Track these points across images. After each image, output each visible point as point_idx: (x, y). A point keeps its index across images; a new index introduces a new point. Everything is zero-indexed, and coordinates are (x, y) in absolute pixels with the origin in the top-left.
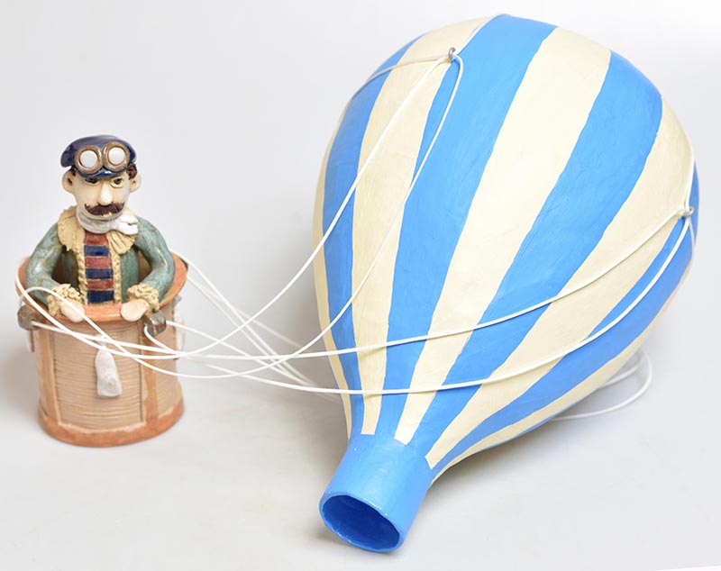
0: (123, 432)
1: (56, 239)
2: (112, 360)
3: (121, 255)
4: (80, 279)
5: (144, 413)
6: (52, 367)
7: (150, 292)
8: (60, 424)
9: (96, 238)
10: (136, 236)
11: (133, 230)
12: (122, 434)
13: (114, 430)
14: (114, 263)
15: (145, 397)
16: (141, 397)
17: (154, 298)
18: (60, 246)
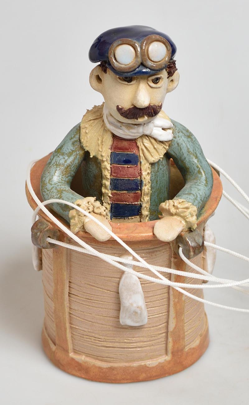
0: (145, 366)
1: (78, 143)
2: (139, 283)
3: (152, 164)
4: (104, 190)
5: (170, 345)
6: (67, 290)
7: (187, 208)
8: (72, 355)
9: (125, 144)
10: (170, 143)
11: (167, 136)
12: (144, 369)
13: (136, 364)
14: (144, 173)
15: (172, 326)
16: (167, 327)
17: (192, 216)
18: (81, 152)
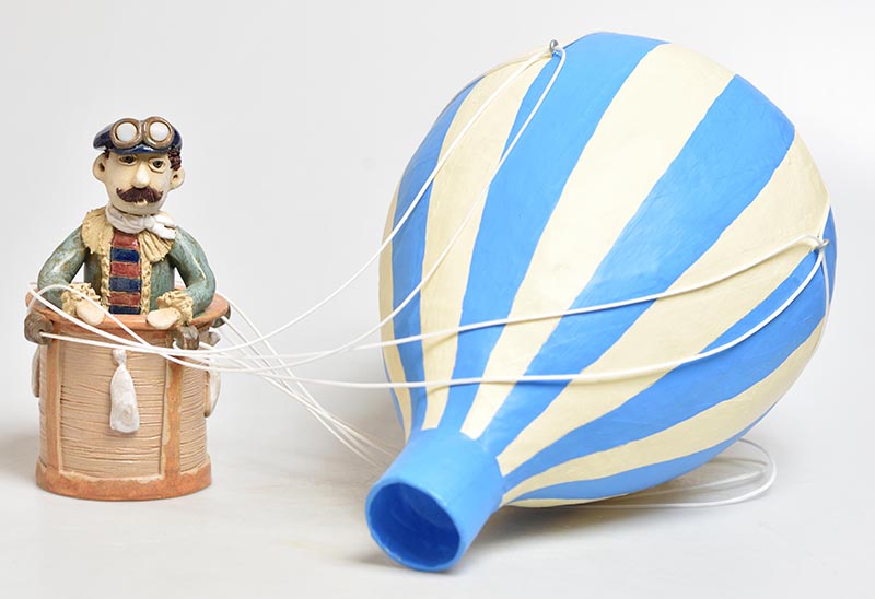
0: (136, 481)
1: (79, 240)
2: (132, 382)
3: (153, 264)
5: (164, 461)
7: (183, 298)
8: (61, 472)
9: (126, 239)
10: (172, 242)
11: (169, 234)
13: (126, 479)
14: (144, 273)
15: (166, 440)
16: (161, 440)
17: (187, 306)
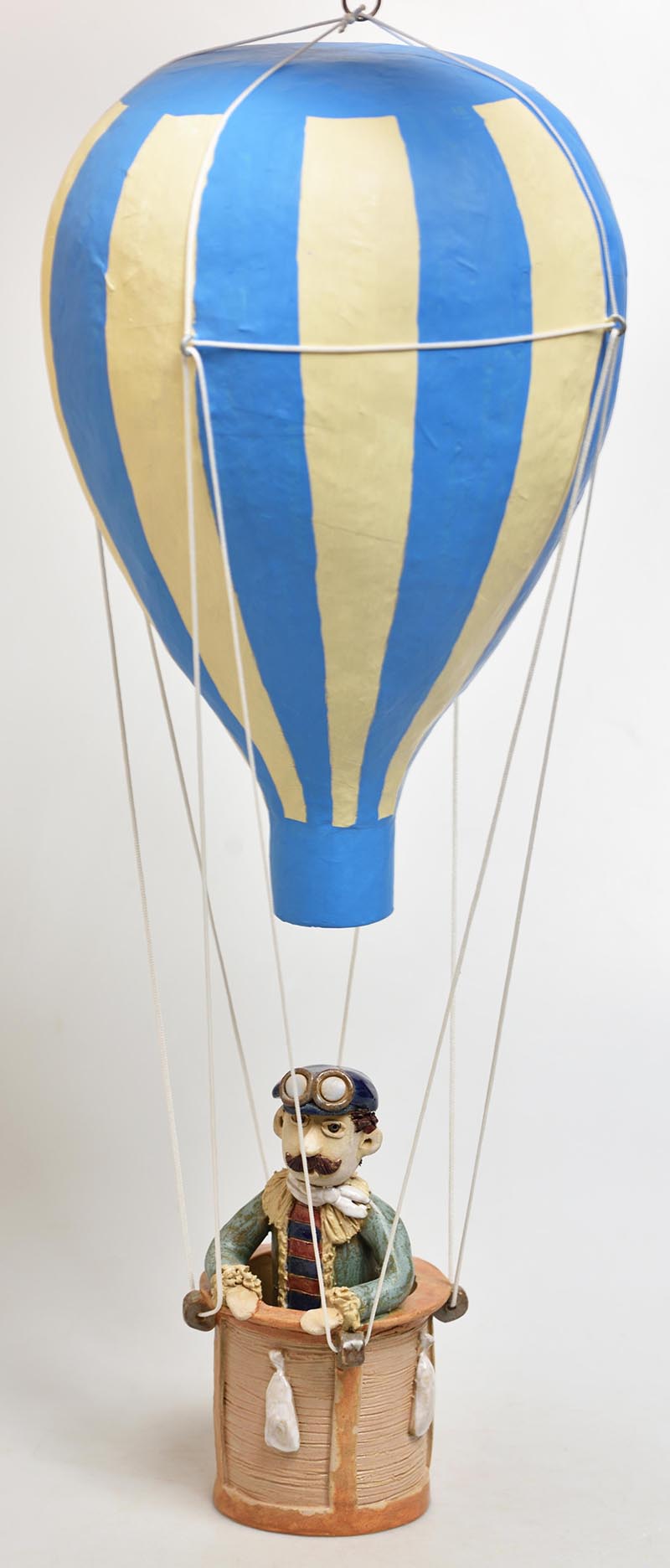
0: (298, 1512)
1: (259, 1205)
2: (290, 1393)
3: (337, 1246)
4: (280, 1271)
5: (333, 1491)
7: (347, 1299)
8: (224, 1486)
11: (360, 1212)
12: (297, 1517)
13: (286, 1508)
14: (325, 1256)
15: (335, 1464)
16: (328, 1466)
17: (351, 1309)
